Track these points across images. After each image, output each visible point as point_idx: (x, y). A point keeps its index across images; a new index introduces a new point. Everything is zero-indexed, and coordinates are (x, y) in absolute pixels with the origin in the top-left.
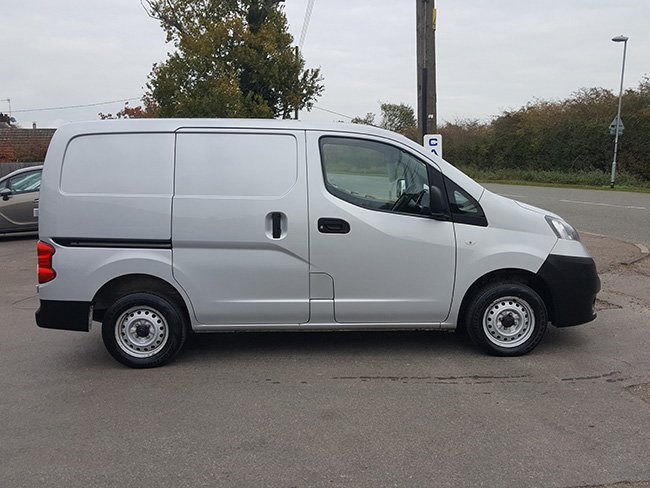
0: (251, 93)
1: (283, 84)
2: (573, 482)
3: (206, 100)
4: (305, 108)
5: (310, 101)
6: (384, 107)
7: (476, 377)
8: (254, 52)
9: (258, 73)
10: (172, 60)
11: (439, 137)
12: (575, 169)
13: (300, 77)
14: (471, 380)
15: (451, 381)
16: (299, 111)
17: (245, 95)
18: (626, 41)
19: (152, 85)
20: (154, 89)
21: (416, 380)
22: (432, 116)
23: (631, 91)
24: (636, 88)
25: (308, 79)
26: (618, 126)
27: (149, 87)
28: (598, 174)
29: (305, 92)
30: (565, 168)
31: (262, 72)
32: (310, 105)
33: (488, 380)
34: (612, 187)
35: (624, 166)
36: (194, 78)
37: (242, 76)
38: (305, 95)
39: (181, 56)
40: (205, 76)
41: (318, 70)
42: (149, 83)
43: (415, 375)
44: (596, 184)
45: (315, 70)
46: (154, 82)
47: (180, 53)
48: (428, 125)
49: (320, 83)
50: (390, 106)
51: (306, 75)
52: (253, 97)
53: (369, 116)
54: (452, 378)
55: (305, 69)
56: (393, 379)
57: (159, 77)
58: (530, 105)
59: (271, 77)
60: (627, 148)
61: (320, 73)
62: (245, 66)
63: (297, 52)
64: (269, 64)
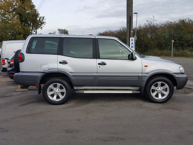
5: (42, 26)
9: (25, 17)
13: (38, 19)
18: (137, 14)
25: (41, 19)
32: (41, 28)
38: (40, 25)
48: (131, 34)
49: (44, 21)
50: (61, 30)
52: (24, 25)
53: (54, 32)
55: (40, 16)
59: (30, 18)
61: (44, 18)
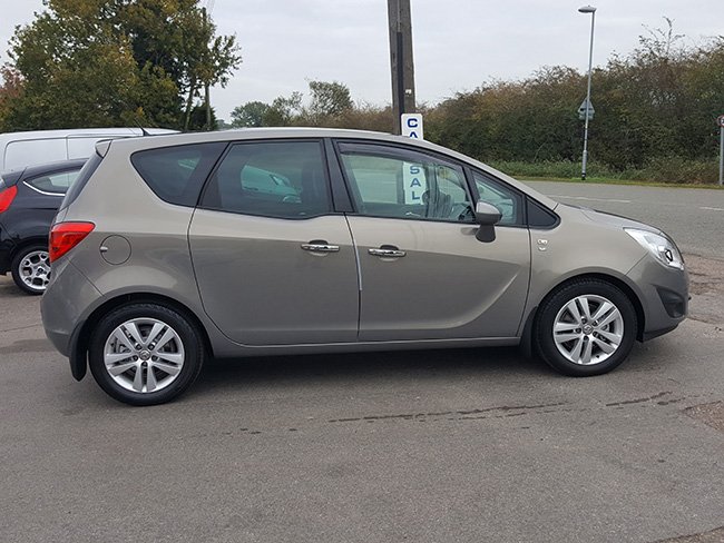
0: (148, 64)
1: (189, 54)
2: (663, 534)
3: (89, 72)
4: (218, 84)
5: (225, 75)
6: (313, 86)
7: (505, 408)
8: (150, 13)
9: (156, 39)
10: (41, 21)
11: (419, 117)
12: (541, 159)
13: (210, 46)
14: (500, 413)
15: (478, 415)
16: (210, 87)
17: (141, 67)
18: (593, 12)
19: (14, 53)
20: (17, 57)
21: (436, 417)
22: (410, 91)
23: (598, 70)
24: (604, 66)
25: (221, 48)
26: (587, 110)
27: (10, 55)
28: (565, 164)
29: (217, 64)
30: (528, 159)
31: (162, 37)
32: (224, 80)
33: (521, 411)
34: (584, 179)
35: (595, 155)
36: (70, 45)
37: (134, 43)
38: (217, 68)
39: (53, 17)
40: (85, 42)
41: (233, 38)
42: (11, 51)
43: (431, 411)
44: (565, 175)
45: (229, 37)
46: (17, 50)
47: (50, 12)
48: (406, 102)
49: (236, 54)
50: (321, 85)
51: (218, 43)
52: (151, 70)
53: (295, 95)
54: (478, 411)
55: (217, 36)
56: (408, 417)
57: (24, 43)
58: (486, 86)
59: (174, 44)
60: (596, 134)
61: (235, 41)
62: (137, 30)
63: (204, 15)
64: (171, 29)
